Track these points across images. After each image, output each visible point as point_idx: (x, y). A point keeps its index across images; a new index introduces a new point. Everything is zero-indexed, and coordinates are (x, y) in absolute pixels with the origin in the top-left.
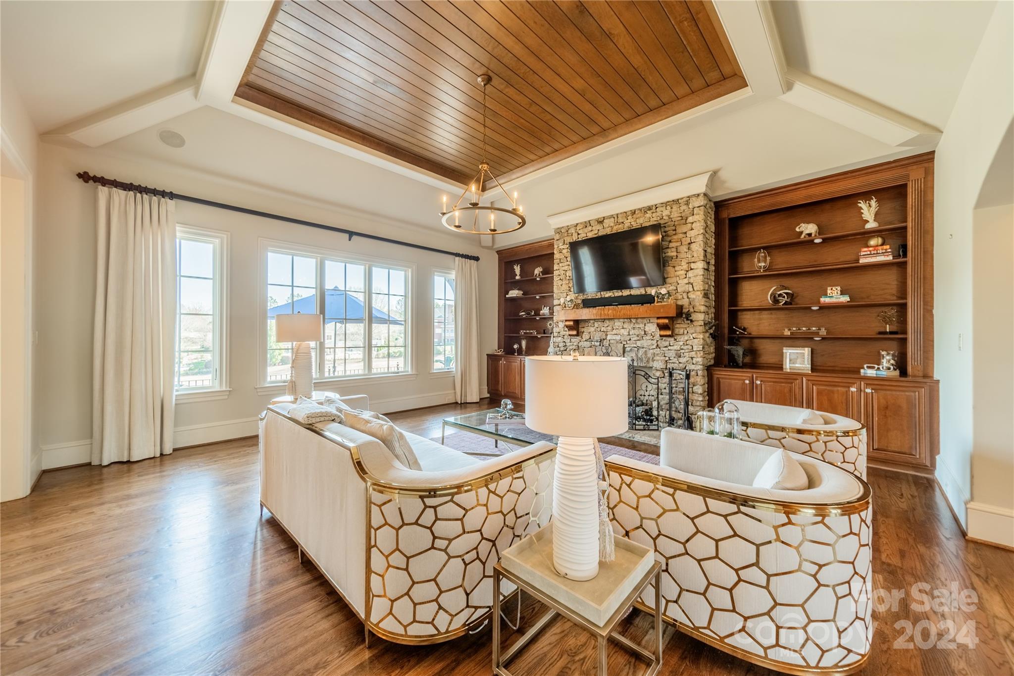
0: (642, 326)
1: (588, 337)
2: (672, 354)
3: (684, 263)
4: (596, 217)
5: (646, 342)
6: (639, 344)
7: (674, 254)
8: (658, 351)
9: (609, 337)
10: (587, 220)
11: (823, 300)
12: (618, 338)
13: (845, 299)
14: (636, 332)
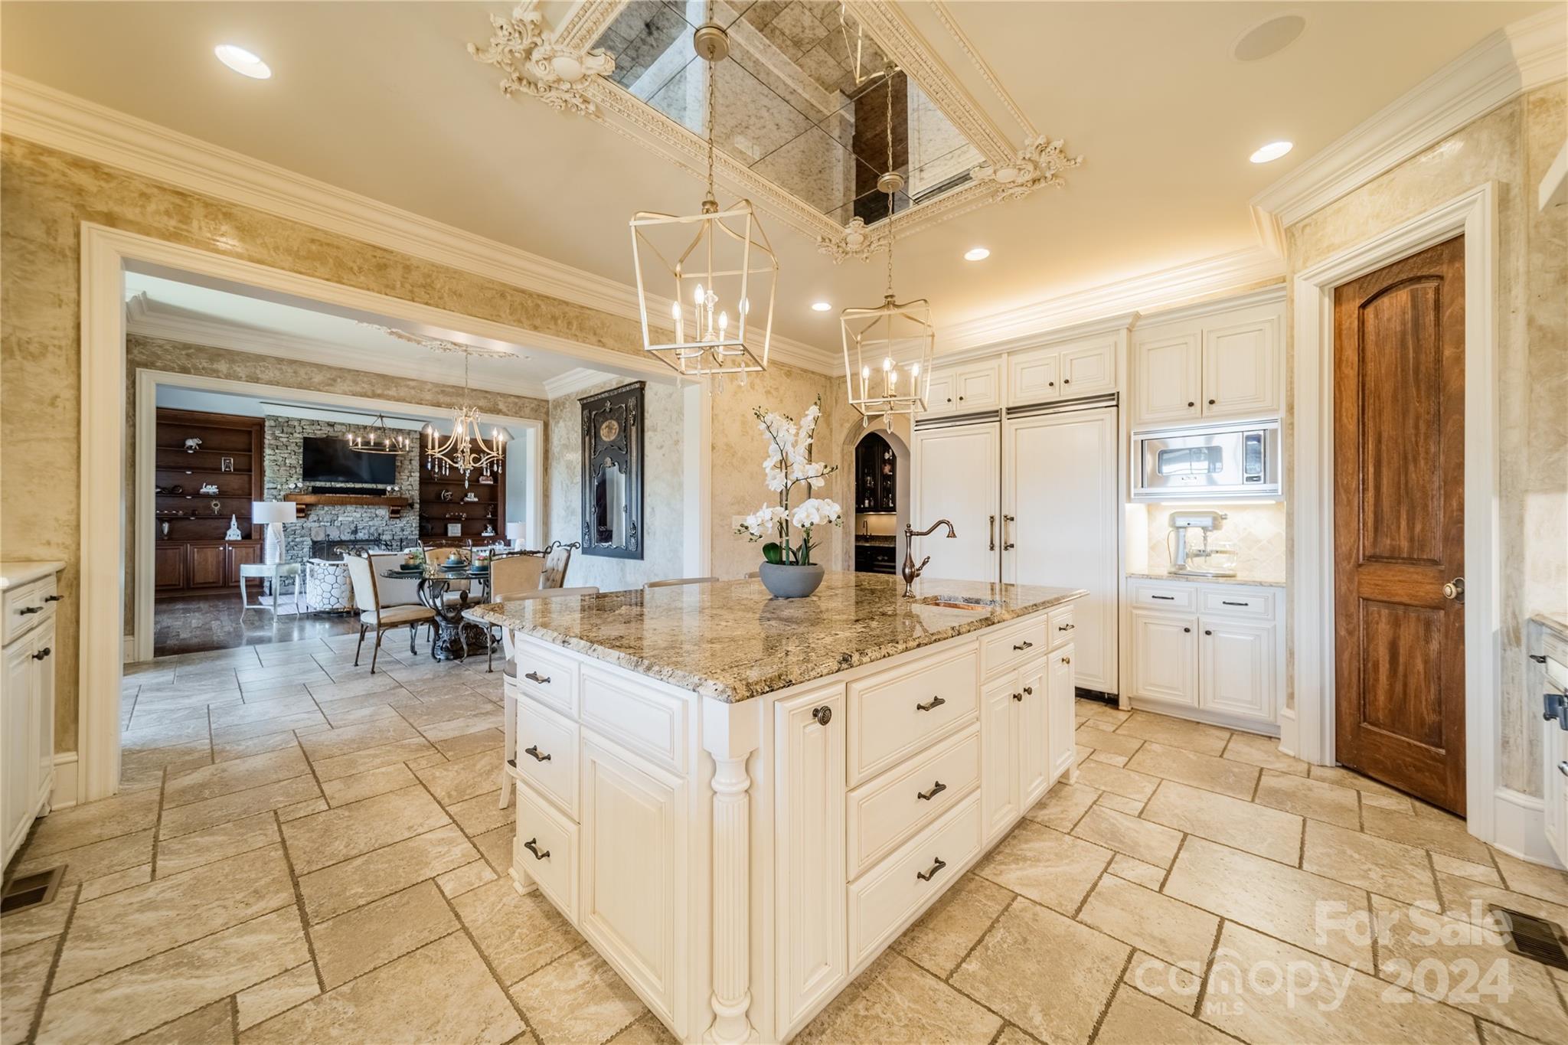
0: (373, 510)
1: (316, 518)
2: (398, 530)
3: (406, 471)
4: (327, 420)
5: (377, 522)
6: (371, 523)
7: (399, 464)
8: (387, 528)
9: (340, 519)
10: (314, 419)
11: (467, 499)
12: (351, 519)
13: (476, 500)
14: (369, 515)
